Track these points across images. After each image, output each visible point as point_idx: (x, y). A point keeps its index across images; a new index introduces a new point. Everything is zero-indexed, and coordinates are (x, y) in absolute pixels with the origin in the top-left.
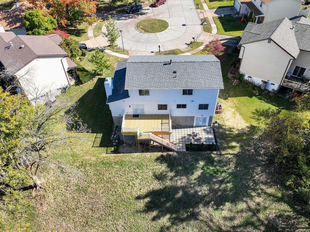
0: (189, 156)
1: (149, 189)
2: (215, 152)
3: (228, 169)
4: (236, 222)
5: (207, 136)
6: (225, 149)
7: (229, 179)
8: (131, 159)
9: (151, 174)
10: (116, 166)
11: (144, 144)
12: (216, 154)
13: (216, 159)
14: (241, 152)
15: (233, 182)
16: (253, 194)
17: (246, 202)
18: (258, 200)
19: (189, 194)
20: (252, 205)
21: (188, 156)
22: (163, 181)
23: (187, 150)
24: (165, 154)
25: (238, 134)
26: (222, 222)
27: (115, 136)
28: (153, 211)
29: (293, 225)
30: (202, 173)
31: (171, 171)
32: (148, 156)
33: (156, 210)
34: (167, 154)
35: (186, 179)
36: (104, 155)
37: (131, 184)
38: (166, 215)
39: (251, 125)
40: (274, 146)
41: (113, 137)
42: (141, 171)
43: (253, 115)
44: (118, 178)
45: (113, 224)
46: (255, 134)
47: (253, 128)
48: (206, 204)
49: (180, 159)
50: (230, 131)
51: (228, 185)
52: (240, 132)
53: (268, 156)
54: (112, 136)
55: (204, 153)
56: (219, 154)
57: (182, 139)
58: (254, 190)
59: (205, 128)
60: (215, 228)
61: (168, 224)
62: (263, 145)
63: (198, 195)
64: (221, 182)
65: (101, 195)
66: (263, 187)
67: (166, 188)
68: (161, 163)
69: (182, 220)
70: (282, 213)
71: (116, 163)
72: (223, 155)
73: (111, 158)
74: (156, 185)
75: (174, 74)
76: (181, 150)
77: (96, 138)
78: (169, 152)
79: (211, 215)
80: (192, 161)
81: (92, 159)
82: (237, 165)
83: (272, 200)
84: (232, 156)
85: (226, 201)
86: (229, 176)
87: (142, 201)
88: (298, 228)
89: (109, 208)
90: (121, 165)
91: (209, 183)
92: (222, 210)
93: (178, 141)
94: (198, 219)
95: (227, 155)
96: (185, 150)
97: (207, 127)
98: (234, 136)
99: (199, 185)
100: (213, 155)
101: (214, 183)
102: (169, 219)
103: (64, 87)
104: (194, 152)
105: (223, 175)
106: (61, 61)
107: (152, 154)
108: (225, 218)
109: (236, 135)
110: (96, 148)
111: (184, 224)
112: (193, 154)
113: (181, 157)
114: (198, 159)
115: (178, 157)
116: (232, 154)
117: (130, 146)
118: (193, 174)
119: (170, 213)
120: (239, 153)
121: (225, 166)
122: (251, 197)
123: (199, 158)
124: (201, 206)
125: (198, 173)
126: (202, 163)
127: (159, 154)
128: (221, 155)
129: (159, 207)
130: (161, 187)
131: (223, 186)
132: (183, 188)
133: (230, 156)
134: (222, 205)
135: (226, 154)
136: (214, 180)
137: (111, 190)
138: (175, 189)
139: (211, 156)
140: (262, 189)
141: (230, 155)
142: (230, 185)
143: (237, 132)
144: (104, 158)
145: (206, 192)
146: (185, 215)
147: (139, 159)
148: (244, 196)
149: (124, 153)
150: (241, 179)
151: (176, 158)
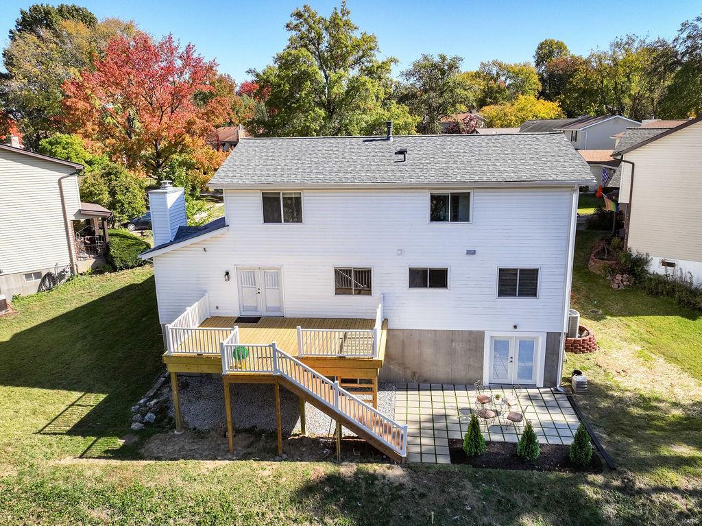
0: (469, 485)
2: (599, 479)
6: (644, 466)
11: (263, 431)
12: (606, 486)
13: (609, 510)
21: (463, 488)
23: (455, 461)
24: (347, 469)
25: (686, 419)
27: (153, 402)
32: (266, 473)
34: (359, 471)
36: (67, 461)
41: (143, 405)
49: (422, 496)
50: (646, 409)
52: (694, 414)
54: (142, 401)
55: (540, 476)
56: (618, 489)
57: (433, 421)
59: (533, 391)
71: (101, 497)
72: (640, 491)
76: (428, 459)
77: (72, 405)
78: (370, 465)
80: (484, 512)
84: (693, 500)
90: (122, 511)
93: (412, 429)
95: (664, 497)
96: (444, 460)
97: (541, 390)
98: (669, 425)
100: (589, 491)
103: (52, 271)
104: (494, 471)
106: (60, 181)
107: (285, 466)
109: (680, 423)
112: (487, 480)
113: (425, 486)
114: (514, 506)
115: (409, 485)
116: (690, 493)
117: (199, 434)
123: (517, 498)
127: (322, 469)
128: (628, 490)
133: (681, 504)
135: (659, 490)
139: (581, 494)
141: (679, 496)
143: (678, 413)
147: (220, 482)
151: (399, 493)
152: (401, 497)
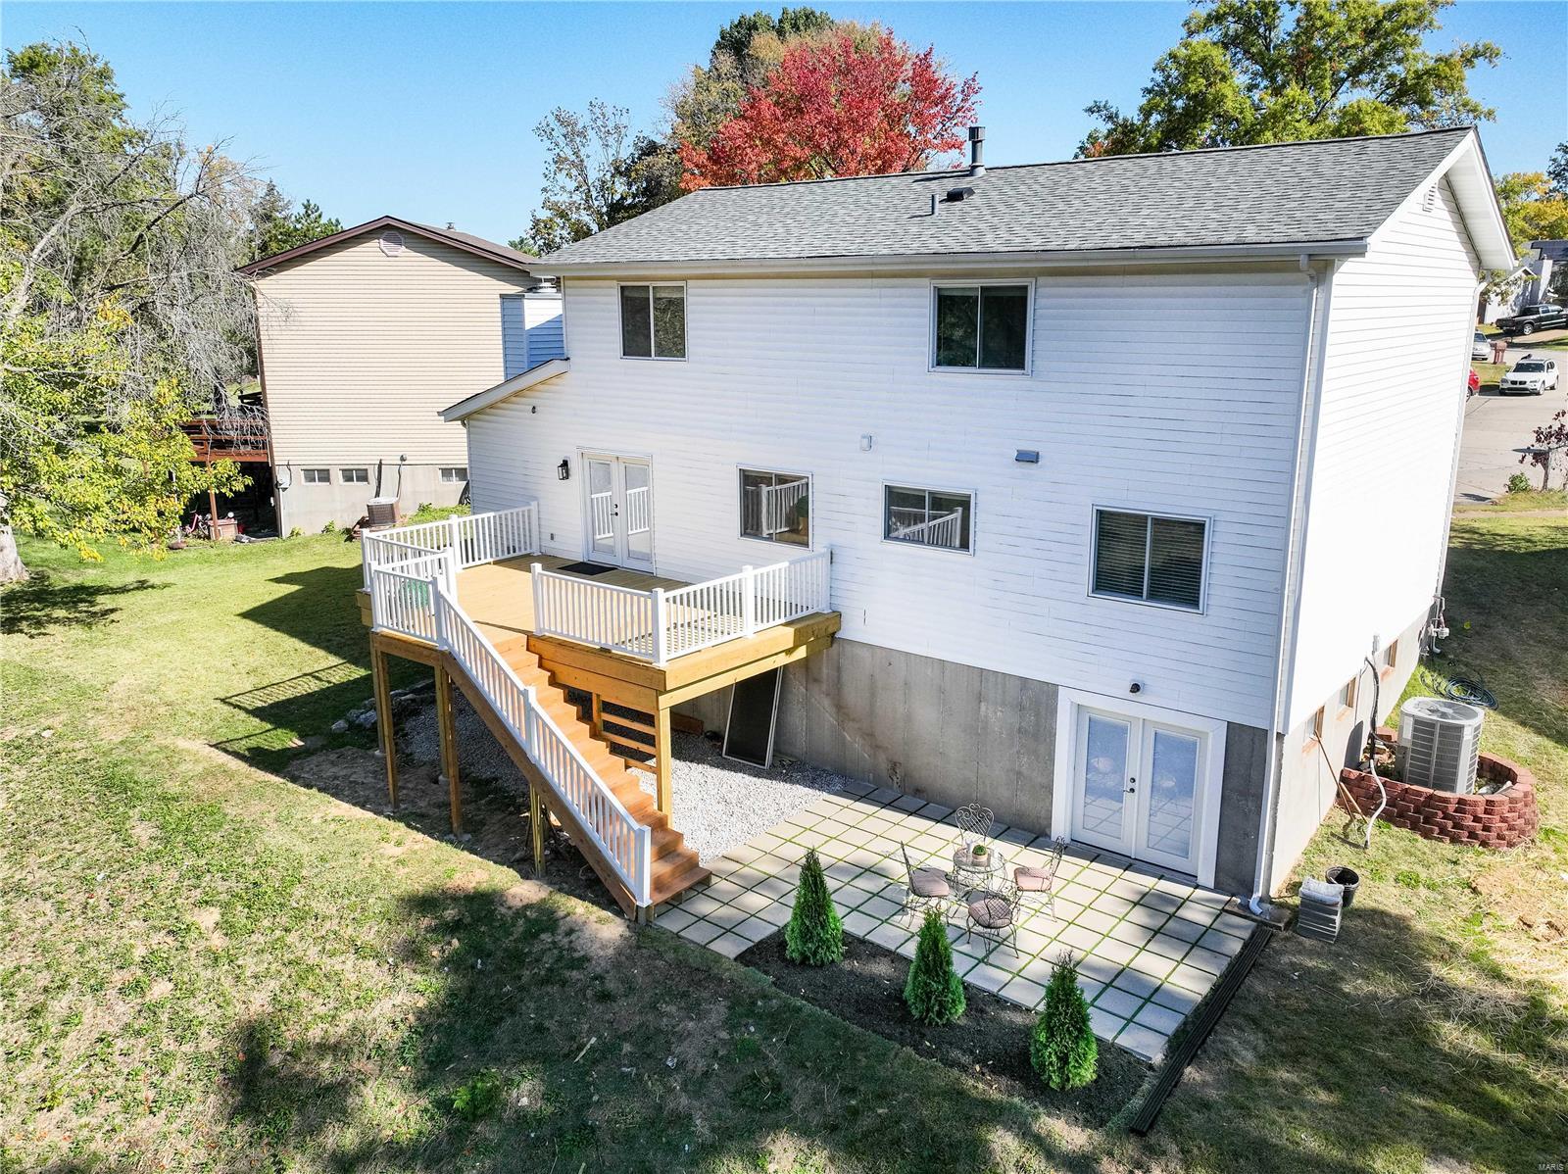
0: (718, 1017)
24: (524, 893)
34: (540, 906)
76: (697, 934)
77: (308, 674)
78: (571, 901)
96: (728, 948)
113: (626, 980)
127: (478, 874)
151: (567, 973)
152: (564, 983)
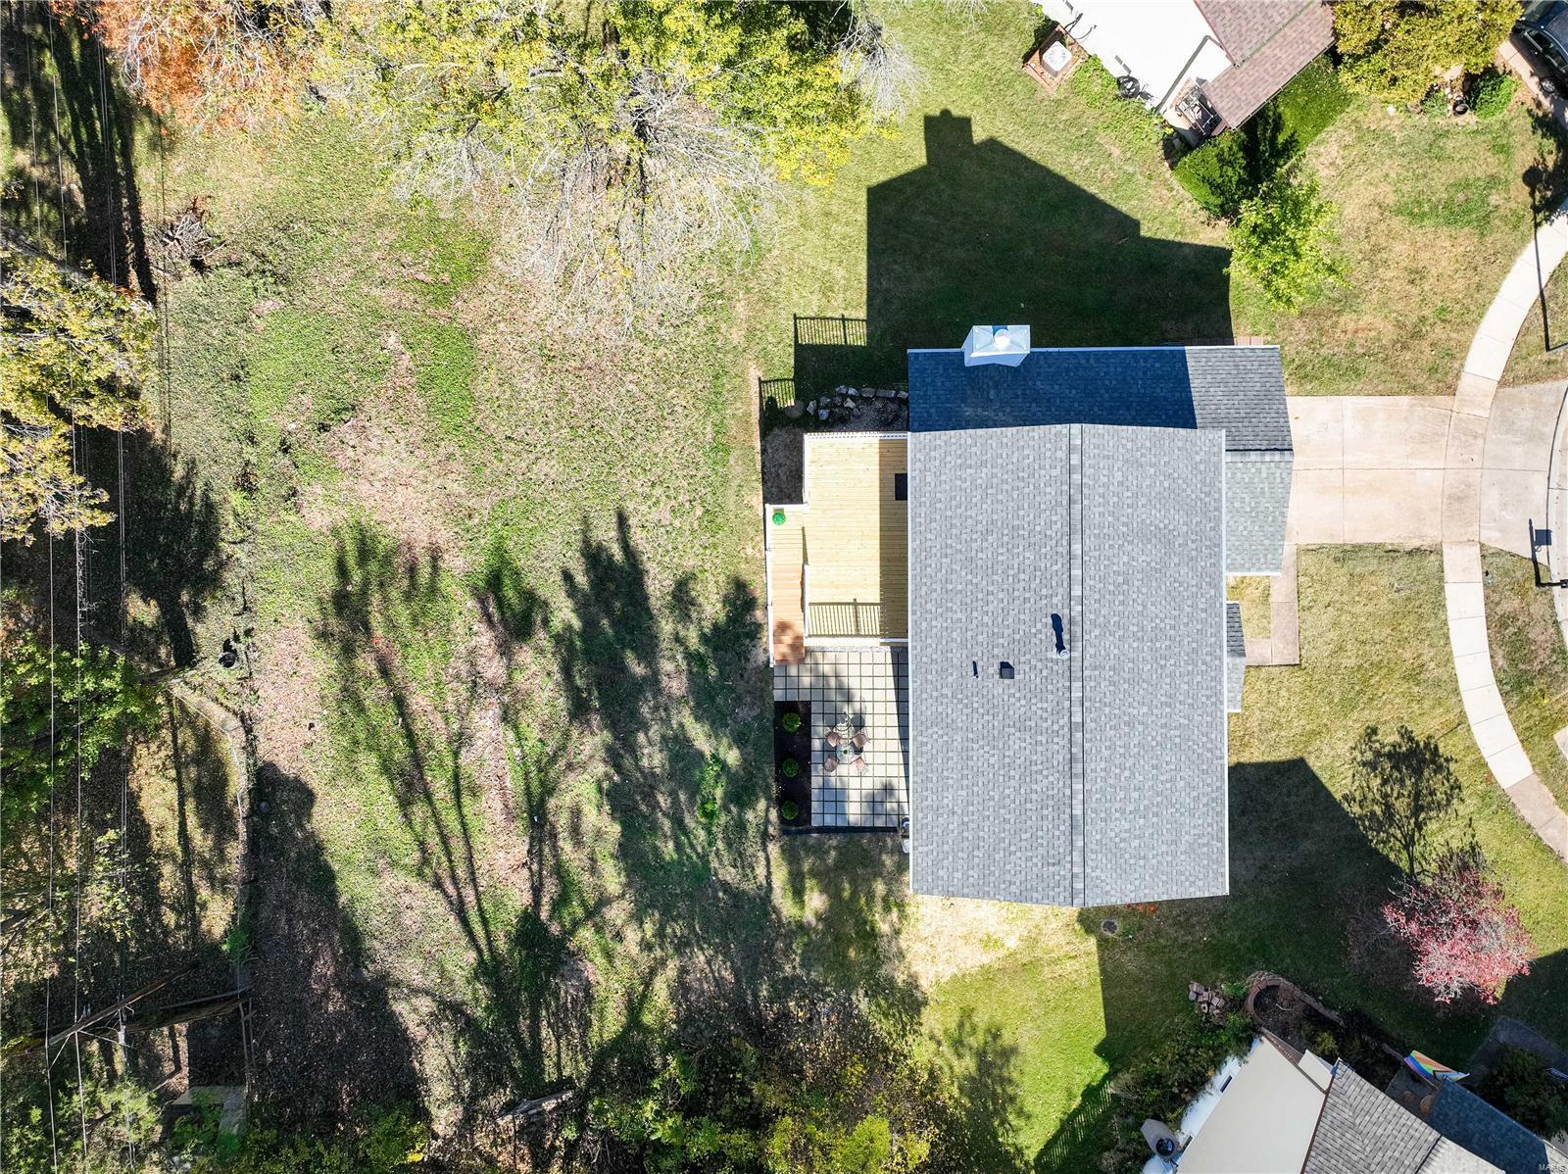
0: (754, 713)
1: (645, 558)
2: (773, 815)
3: (717, 854)
4: (566, 846)
5: (854, 795)
6: (791, 856)
7: (688, 850)
8: (734, 484)
9: (690, 563)
10: (709, 428)
12: (768, 821)
13: (750, 816)
14: (780, 920)
15: (680, 863)
16: (649, 928)
17: (622, 896)
18: (632, 936)
19: (637, 699)
20: (617, 913)
21: (752, 709)
22: (672, 608)
23: (778, 703)
26: (567, 800)
27: (850, 404)
28: (587, 572)
29: (567, 1028)
30: (701, 755)
31: (704, 639)
33: (592, 583)
35: (679, 693)
36: (754, 373)
37: (658, 491)
38: (580, 616)
39: (925, 1003)
40: (812, 1061)
41: (845, 396)
42: (696, 526)
43: (982, 1026)
44: (671, 440)
45: (549, 444)
46: (878, 1005)
47: (909, 1003)
48: (613, 757)
49: (742, 676)
50: (885, 900)
51: (671, 845)
52: (883, 943)
53: (775, 1025)
54: (852, 391)
55: (769, 770)
56: (766, 830)
57: (839, 688)
58: (660, 934)
60: (552, 774)
61: (557, 624)
62: (824, 1020)
63: (638, 730)
64: (679, 824)
65: (623, 391)
66: (671, 970)
67: (651, 617)
68: (726, 600)
69: (567, 671)
70: (596, 1006)
71: (719, 429)
72: (765, 846)
73: (739, 405)
74: (658, 586)
75: (997, 667)
77: (843, 319)
79: (584, 766)
80: (736, 722)
81: (734, 330)
82: (736, 896)
83: (632, 987)
84: (761, 879)
85: (623, 824)
86: (698, 854)
87: (613, 534)
88: (558, 1039)
89: (588, 424)
90: (713, 449)
91: (671, 776)
92: (599, 807)
93: (826, 670)
94: (570, 722)
95: (763, 862)
98: (861, 911)
99: (663, 737)
100: (762, 805)
101: (673, 794)
102: (569, 628)
103: (1142, 84)
104: (772, 734)
105: (702, 834)
108: (576, 813)
109: (865, 923)
110: (792, 334)
111: (558, 676)
112: (762, 728)
113: (750, 679)
114: (745, 746)
115: (750, 666)
116: (769, 884)
118: (697, 719)
119: (584, 631)
120: (776, 910)
121: (729, 845)
122: (637, 917)
123: (750, 749)
124: (606, 736)
125: (700, 736)
126: (732, 757)
128: (765, 837)
129: (598, 595)
130: (652, 601)
131: (667, 824)
132: (653, 681)
133: (761, 871)
134: (614, 809)
135: (768, 859)
136: (682, 797)
137: (637, 421)
138: (648, 651)
139: (758, 799)
140: (663, 962)
141: (765, 874)
142: (668, 850)
143: (884, 928)
144: (742, 376)
145: (645, 762)
146: (579, 682)
148: (640, 892)
149: (764, 451)
150: (690, 896)
